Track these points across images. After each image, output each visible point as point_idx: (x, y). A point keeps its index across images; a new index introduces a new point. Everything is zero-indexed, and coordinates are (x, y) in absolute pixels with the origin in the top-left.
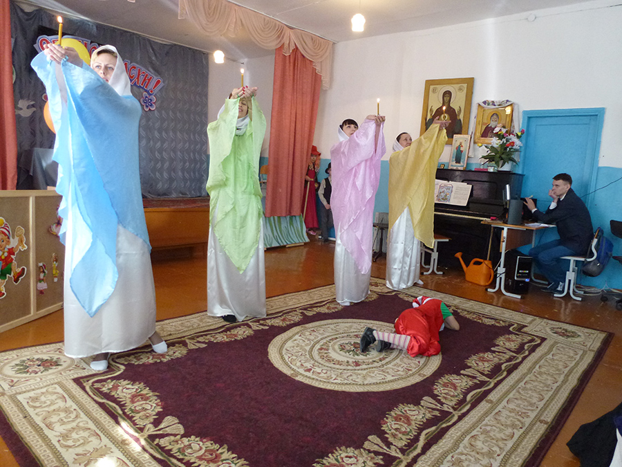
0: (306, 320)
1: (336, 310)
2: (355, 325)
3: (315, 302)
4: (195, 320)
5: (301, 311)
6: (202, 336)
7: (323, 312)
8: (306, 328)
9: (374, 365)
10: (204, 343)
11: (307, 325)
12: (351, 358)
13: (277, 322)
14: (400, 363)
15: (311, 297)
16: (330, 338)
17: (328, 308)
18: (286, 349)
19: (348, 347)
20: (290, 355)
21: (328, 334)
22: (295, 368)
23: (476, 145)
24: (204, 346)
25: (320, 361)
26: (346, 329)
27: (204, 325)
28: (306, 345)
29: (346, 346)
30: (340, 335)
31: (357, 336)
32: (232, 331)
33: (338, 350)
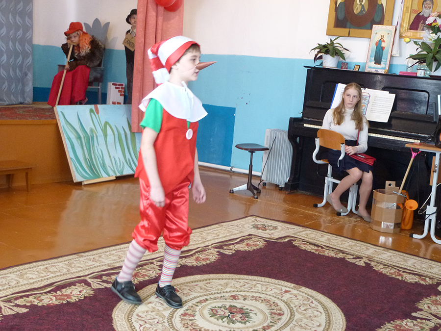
1: (208, 262)
2: (233, 282)
6: (21, 297)
7: (190, 264)
16: (198, 300)
17: (197, 259)
18: (138, 315)
19: (221, 312)
20: (142, 323)
21: (196, 295)
23: (403, 40)
24: (25, 310)
25: (183, 330)
26: (220, 287)
27: (25, 282)
28: (164, 310)
29: (219, 310)
30: (212, 296)
31: (234, 297)
32: (64, 290)
33: (208, 316)
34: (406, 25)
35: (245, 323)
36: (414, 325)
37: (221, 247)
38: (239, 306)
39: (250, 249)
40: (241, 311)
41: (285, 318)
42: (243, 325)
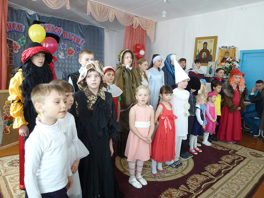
22: (125, 168)
23: (218, 66)
34: (219, 61)
36: (219, 166)
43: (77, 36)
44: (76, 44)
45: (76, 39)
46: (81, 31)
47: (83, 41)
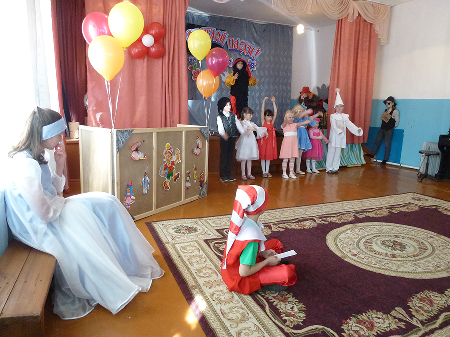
0: (357, 220)
1: (382, 216)
2: (397, 228)
3: (365, 208)
4: (278, 213)
5: (354, 214)
6: (282, 223)
7: (371, 216)
8: (356, 227)
9: (408, 259)
10: (283, 228)
11: (358, 224)
12: (390, 251)
13: (335, 220)
14: (431, 260)
15: (363, 205)
16: (375, 235)
17: (376, 214)
18: (340, 239)
19: (388, 243)
20: (342, 243)
21: (374, 232)
22: (345, 252)
24: (283, 230)
25: (365, 250)
26: (388, 230)
27: (284, 216)
28: (355, 238)
29: (387, 242)
30: (383, 234)
31: (397, 236)
32: (302, 222)
33: (380, 245)
35: (403, 251)
37: (391, 208)
38: (399, 241)
39: (409, 211)
40: (401, 244)
41: (429, 252)
42: (401, 252)
43: (249, 44)
44: (248, 56)
45: (248, 49)
46: (256, 35)
47: (259, 51)
